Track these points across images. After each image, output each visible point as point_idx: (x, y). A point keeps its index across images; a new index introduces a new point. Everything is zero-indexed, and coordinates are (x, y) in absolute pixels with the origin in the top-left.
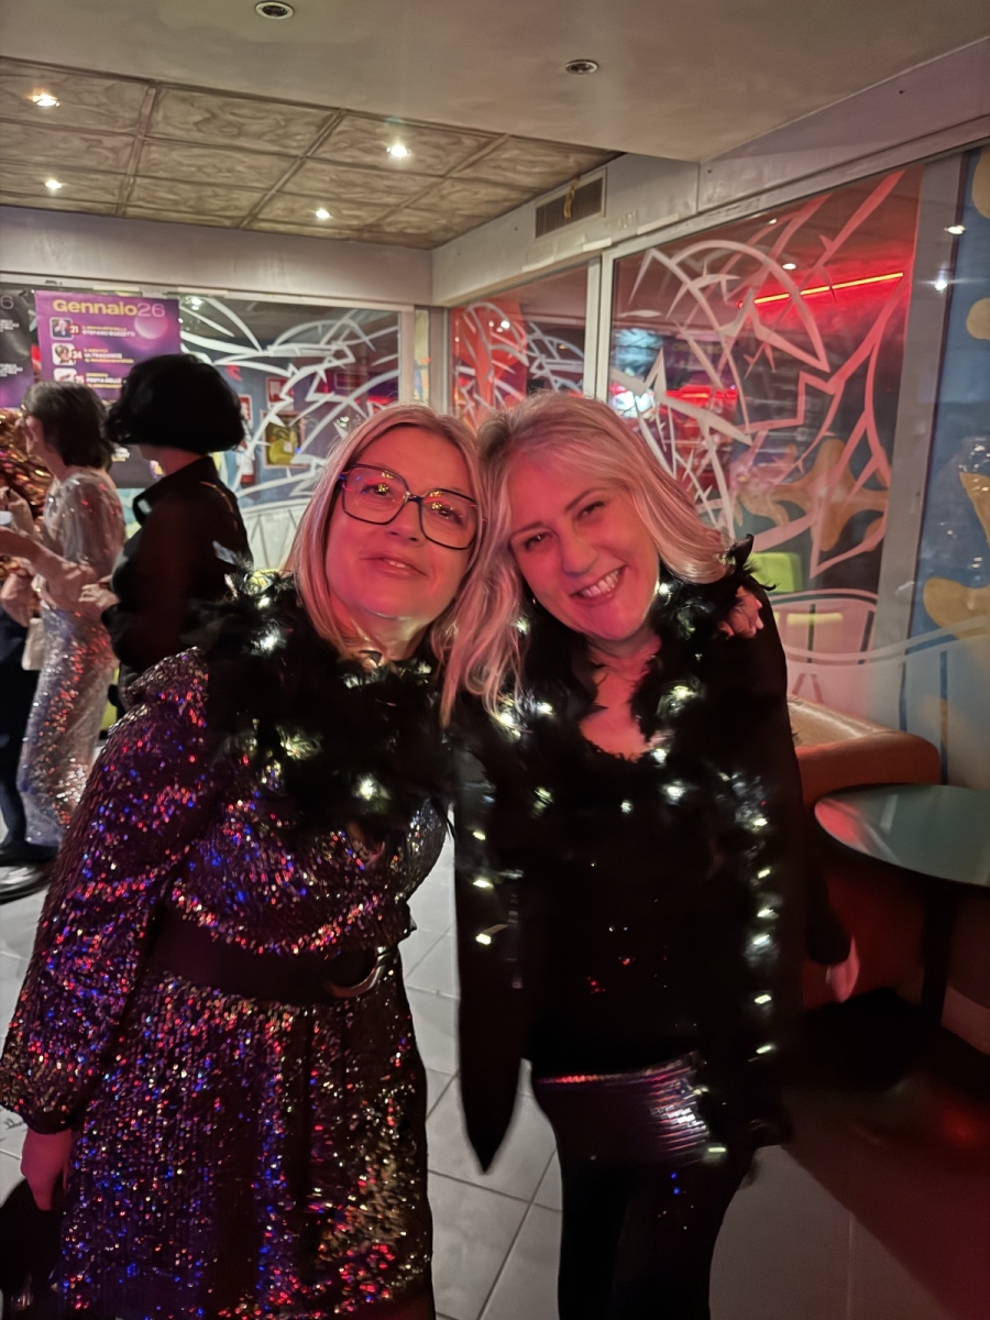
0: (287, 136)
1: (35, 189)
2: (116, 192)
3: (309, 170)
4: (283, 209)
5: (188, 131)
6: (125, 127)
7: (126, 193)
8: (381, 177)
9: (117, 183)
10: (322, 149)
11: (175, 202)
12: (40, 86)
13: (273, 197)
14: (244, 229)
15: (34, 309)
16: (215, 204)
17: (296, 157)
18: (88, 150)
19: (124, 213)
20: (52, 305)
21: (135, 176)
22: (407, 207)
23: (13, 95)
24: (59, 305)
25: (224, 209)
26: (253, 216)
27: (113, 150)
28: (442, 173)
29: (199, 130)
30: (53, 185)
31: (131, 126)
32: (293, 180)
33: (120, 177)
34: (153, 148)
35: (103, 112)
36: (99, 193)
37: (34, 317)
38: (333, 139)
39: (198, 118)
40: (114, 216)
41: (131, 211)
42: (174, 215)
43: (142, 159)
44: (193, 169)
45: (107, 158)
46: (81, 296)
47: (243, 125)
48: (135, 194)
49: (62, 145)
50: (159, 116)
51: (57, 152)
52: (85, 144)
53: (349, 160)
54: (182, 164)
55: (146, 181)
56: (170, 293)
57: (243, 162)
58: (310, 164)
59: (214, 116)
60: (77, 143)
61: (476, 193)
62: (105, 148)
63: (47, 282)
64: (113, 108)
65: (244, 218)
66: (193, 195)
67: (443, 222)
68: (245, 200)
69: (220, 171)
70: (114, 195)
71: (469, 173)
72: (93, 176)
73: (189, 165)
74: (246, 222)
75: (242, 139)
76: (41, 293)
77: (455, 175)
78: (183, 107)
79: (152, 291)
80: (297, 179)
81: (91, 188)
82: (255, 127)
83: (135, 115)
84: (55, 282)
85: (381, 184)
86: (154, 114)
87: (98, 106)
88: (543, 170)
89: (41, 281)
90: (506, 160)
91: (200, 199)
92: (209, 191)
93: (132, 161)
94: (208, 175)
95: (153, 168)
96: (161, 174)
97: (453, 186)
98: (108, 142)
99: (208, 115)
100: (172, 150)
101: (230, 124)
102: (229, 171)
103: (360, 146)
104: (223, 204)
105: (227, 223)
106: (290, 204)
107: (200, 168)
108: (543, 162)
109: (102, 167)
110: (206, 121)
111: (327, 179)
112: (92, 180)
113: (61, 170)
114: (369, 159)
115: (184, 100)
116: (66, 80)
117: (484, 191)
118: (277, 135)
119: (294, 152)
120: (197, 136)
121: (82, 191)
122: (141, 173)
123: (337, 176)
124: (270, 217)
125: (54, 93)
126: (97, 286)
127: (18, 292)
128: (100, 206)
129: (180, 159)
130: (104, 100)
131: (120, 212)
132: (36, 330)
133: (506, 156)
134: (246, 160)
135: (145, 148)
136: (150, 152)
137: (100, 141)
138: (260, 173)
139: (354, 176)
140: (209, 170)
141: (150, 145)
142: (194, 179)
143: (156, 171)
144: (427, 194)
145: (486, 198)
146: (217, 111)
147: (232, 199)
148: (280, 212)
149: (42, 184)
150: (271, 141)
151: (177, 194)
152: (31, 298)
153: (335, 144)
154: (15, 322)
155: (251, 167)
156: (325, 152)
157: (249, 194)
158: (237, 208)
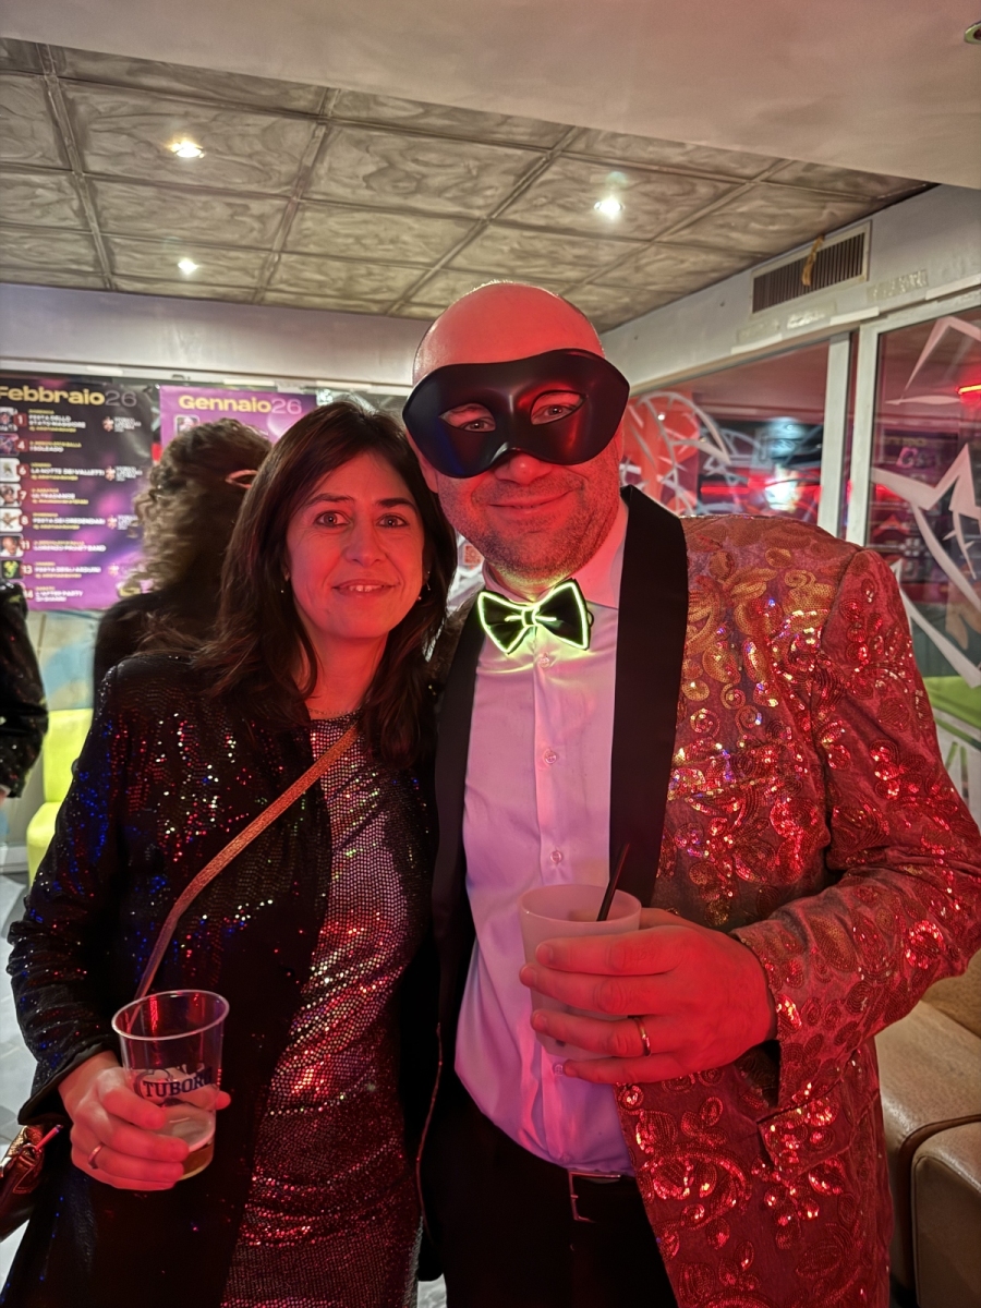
0: (475, 191)
1: (166, 272)
2: (257, 273)
3: (489, 237)
4: (443, 290)
5: (354, 188)
6: (280, 185)
7: (267, 274)
8: (573, 244)
9: (260, 262)
10: (514, 207)
11: (321, 284)
12: (182, 131)
13: (436, 274)
14: (392, 316)
15: (158, 407)
16: (365, 285)
17: (477, 220)
18: (231, 220)
19: (263, 299)
20: (177, 402)
21: (282, 251)
22: (590, 283)
23: (150, 144)
24: (186, 402)
25: (376, 291)
26: (406, 299)
27: (261, 218)
28: (650, 236)
29: (369, 187)
30: (188, 267)
31: (287, 184)
32: (465, 252)
33: (263, 255)
34: (308, 214)
35: (257, 165)
36: (237, 275)
37: (157, 415)
38: (529, 195)
39: (371, 168)
40: (251, 303)
41: (271, 296)
42: (317, 300)
43: (294, 229)
44: (350, 241)
45: (252, 230)
46: (210, 391)
47: (424, 176)
48: (277, 276)
49: (203, 214)
50: (322, 169)
51: (196, 223)
52: (229, 211)
53: (542, 222)
54: (337, 234)
55: (294, 257)
56: (308, 388)
57: (410, 228)
58: (492, 230)
59: (392, 165)
60: (220, 210)
61: (682, 262)
62: (252, 216)
63: (175, 376)
64: (269, 159)
65: (395, 302)
66: (343, 275)
67: (626, 300)
68: (401, 278)
69: (381, 242)
70: (253, 277)
71: (686, 235)
72: (233, 254)
73: (347, 236)
74: (396, 307)
75: (419, 196)
76: (167, 388)
77: (665, 238)
78: (355, 153)
79: (289, 386)
80: (471, 250)
81: (229, 268)
82: (436, 181)
83: (293, 168)
84: (182, 376)
85: (570, 253)
86: (318, 165)
87: (250, 156)
88: (784, 227)
89: (167, 375)
90: (742, 214)
91: (351, 278)
92: (362, 269)
93: (280, 232)
94: (366, 247)
95: (305, 241)
96: (312, 249)
97: (657, 254)
98: (256, 207)
99: (385, 165)
100: (331, 215)
101: (408, 176)
102: (392, 241)
103: (561, 202)
104: (375, 284)
105: (375, 308)
106: (451, 283)
107: (358, 239)
108: (788, 215)
109: (244, 243)
110: (380, 172)
111: (506, 248)
112: (231, 259)
113: (199, 246)
114: (567, 220)
115: (358, 143)
116: (215, 119)
117: (692, 259)
118: (463, 190)
119: (477, 213)
120: (364, 195)
121: (221, 273)
122: (289, 248)
123: (519, 243)
124: (425, 299)
125: (200, 139)
126: (228, 380)
127: (141, 388)
128: (236, 291)
129: (336, 227)
130: (258, 147)
131: (258, 298)
132: (159, 429)
133: (744, 209)
134: (416, 226)
135: (299, 214)
136: (303, 219)
137: (247, 207)
138: (427, 244)
139: (541, 244)
140: (367, 241)
141: (305, 209)
142: (350, 254)
143: (306, 246)
144: (620, 265)
145: (692, 269)
146: (396, 158)
147: (387, 279)
148: (438, 293)
149: (175, 265)
150: (453, 200)
151: (326, 274)
152: (155, 395)
153: (530, 201)
154: (137, 420)
155: (420, 236)
156: (516, 212)
157: (408, 271)
158: (390, 289)
